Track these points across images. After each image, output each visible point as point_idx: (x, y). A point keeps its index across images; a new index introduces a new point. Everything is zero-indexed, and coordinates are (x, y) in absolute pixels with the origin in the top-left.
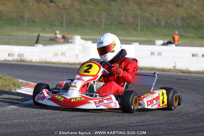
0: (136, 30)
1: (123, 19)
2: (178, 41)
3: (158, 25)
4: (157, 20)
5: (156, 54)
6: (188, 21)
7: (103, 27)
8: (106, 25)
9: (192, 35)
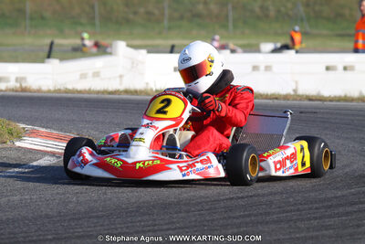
0: (225, 26)
1: (200, 7)
2: (301, 43)
3: (264, 16)
4: (262, 7)
5: (262, 68)
6: (317, 8)
7: (166, 23)
8: (171, 19)
9: (325, 32)
